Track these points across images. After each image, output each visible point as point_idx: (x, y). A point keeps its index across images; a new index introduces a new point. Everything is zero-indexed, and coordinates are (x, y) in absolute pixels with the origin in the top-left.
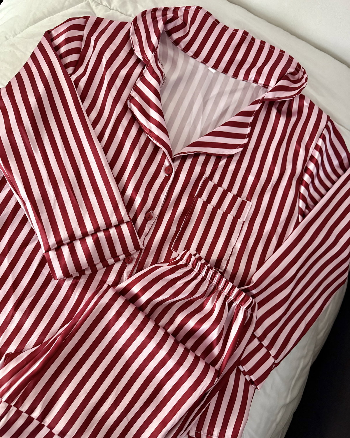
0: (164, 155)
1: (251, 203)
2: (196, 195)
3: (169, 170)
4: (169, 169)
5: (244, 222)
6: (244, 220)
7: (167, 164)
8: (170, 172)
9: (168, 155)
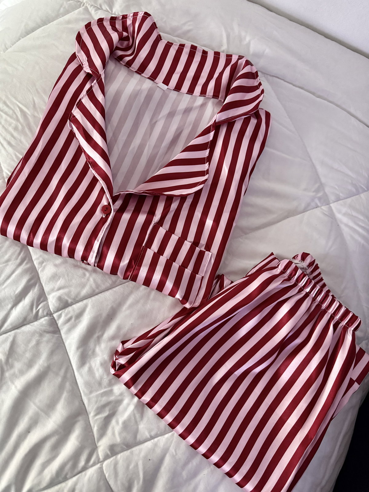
0: (102, 191)
1: (210, 254)
2: (144, 245)
3: (106, 210)
4: (107, 208)
5: (203, 277)
6: (203, 276)
7: (104, 202)
8: (107, 212)
9: (107, 190)
